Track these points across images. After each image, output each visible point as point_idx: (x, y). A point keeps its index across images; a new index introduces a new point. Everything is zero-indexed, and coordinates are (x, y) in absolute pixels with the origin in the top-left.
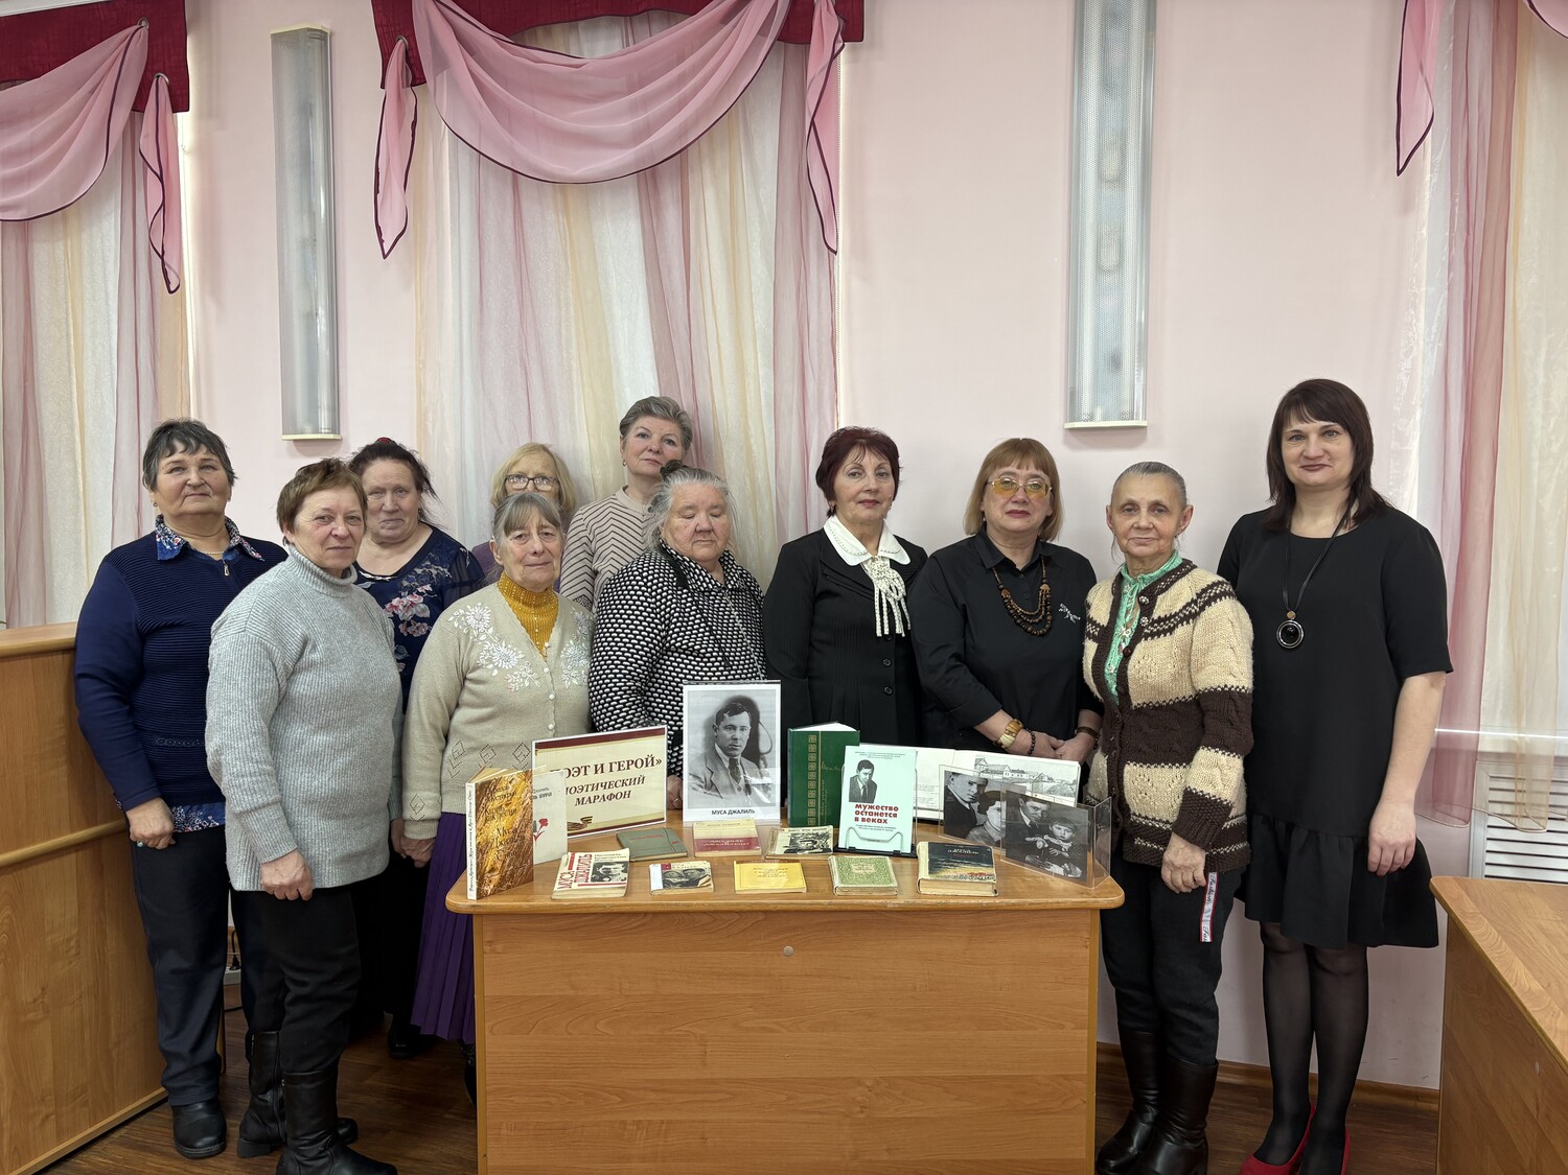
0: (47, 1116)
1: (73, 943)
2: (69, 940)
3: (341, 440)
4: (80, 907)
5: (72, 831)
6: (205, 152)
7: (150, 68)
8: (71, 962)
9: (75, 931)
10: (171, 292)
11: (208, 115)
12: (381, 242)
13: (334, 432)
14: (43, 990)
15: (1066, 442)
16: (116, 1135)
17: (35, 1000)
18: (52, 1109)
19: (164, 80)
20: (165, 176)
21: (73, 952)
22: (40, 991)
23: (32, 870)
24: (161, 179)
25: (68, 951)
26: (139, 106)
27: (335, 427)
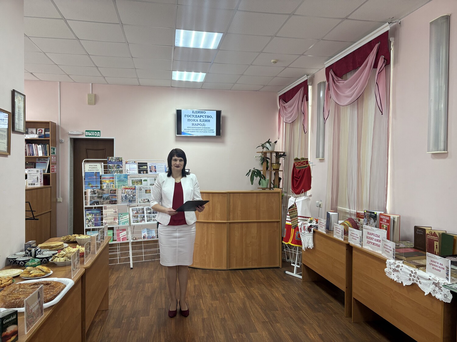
0: (250, 261)
2: (255, 236)
3: (324, 159)
4: (257, 232)
5: (256, 220)
7: (303, 96)
8: (255, 240)
9: (256, 235)
10: (305, 133)
13: (323, 158)
14: (251, 242)
15: (432, 157)
16: (260, 269)
17: (249, 243)
20: (304, 113)
25: (255, 238)
26: (302, 101)
27: (323, 156)
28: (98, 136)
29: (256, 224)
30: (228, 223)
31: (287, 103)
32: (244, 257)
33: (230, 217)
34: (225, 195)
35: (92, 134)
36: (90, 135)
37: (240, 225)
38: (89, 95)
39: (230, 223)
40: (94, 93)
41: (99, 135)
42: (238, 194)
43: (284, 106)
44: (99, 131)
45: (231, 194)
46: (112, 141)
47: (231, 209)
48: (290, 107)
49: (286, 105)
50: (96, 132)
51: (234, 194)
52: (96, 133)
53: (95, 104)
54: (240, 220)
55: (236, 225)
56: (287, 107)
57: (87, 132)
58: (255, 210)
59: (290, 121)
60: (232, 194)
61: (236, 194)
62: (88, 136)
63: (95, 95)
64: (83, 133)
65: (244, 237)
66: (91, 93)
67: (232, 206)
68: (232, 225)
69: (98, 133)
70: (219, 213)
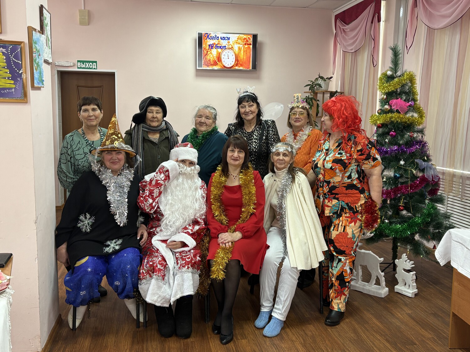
7: (375, 12)
10: (374, 67)
11: (386, 21)
12: (407, 50)
19: (376, 16)
24: (374, 40)
26: (372, 22)
28: (94, 69)
31: (348, 24)
35: (86, 65)
36: (83, 67)
38: (80, 11)
40: (87, 8)
41: (95, 67)
43: (343, 29)
44: (96, 62)
46: (112, 75)
48: (352, 30)
49: (347, 27)
50: (91, 63)
52: (91, 65)
53: (89, 25)
56: (349, 30)
57: (80, 63)
59: (352, 50)
62: (81, 68)
63: (89, 11)
64: (74, 64)
66: (83, 9)
69: (94, 64)
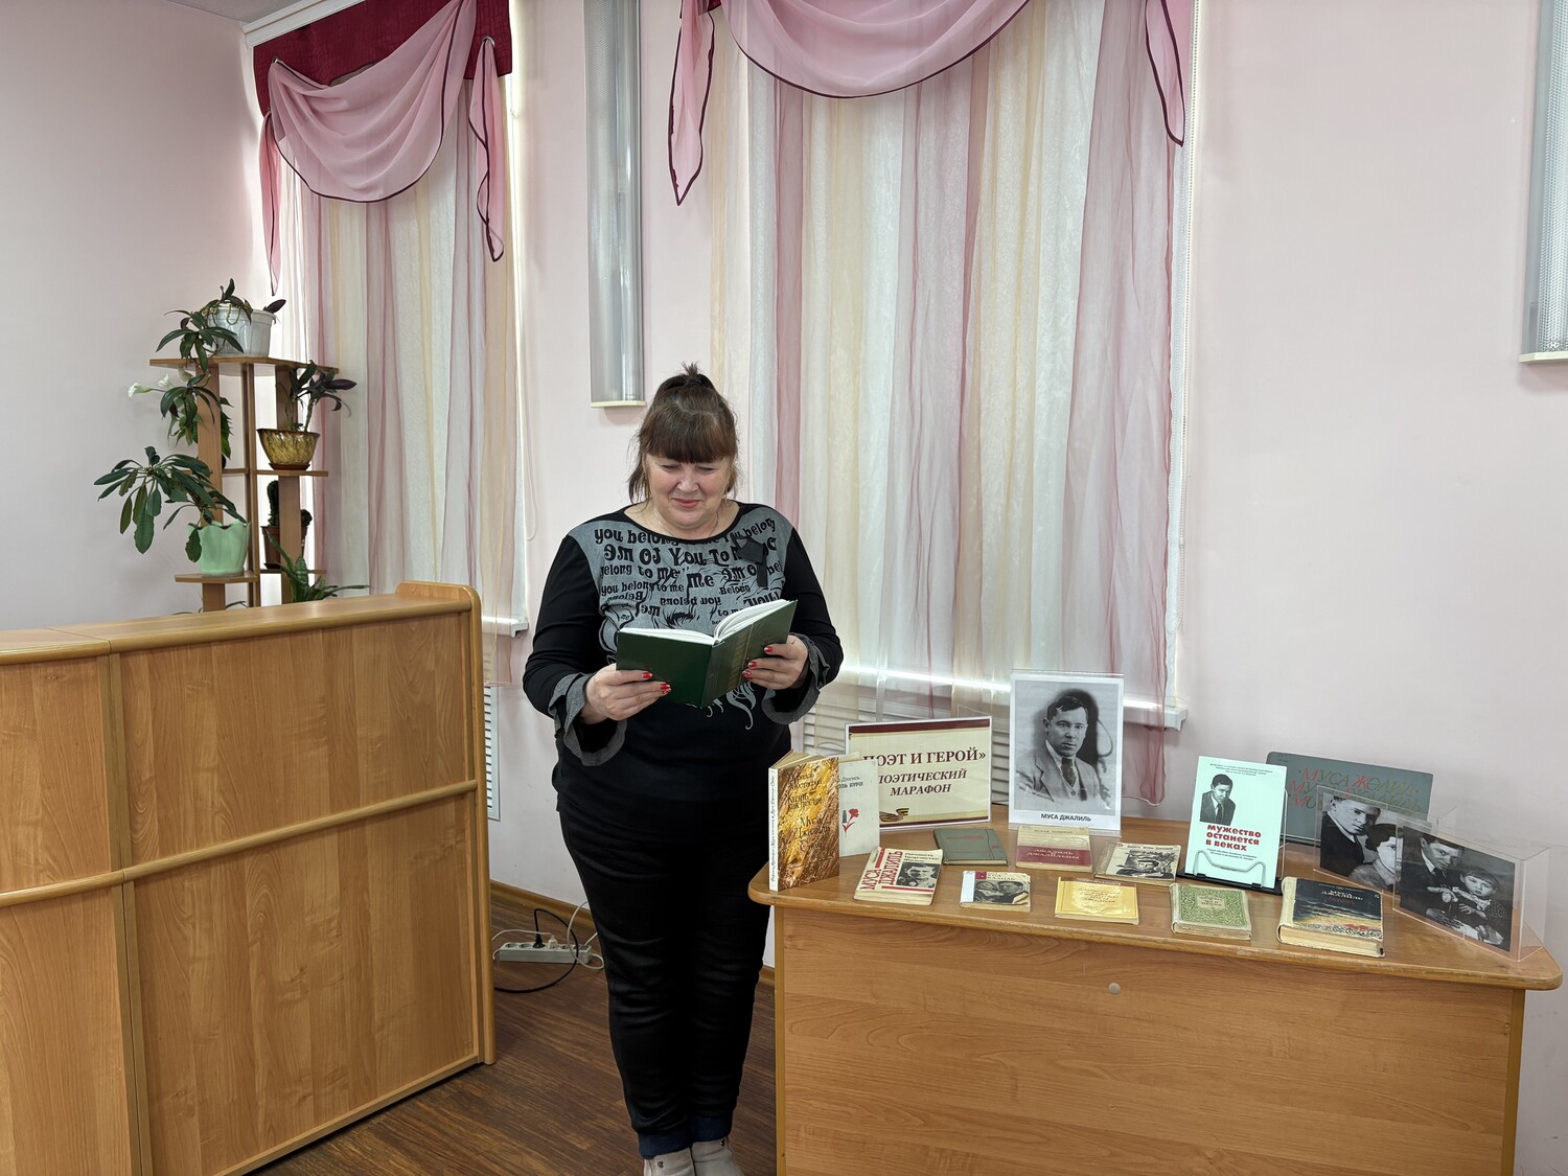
0: (305, 1097)
1: (333, 924)
2: (330, 921)
4: (343, 888)
5: (333, 812)
6: (531, 114)
7: (478, 32)
8: (332, 943)
9: (336, 912)
10: (495, 260)
11: (533, 73)
12: (676, 189)
13: (638, 398)
14: (302, 970)
16: (374, 1121)
17: (293, 980)
18: (310, 1090)
19: (491, 43)
20: (491, 142)
21: (334, 933)
22: (298, 972)
23: (292, 849)
24: (486, 146)
25: (329, 932)
26: (469, 75)
29: (331, 842)
30: (122, 883)
31: (331, 81)
32: (260, 1081)
33: (139, 836)
34: (88, 669)
37: (216, 872)
39: (140, 881)
42: (188, 653)
45: (131, 660)
47: (147, 775)
51: (158, 655)
54: (216, 840)
55: (193, 884)
58: (324, 749)
59: (368, 189)
60: (143, 660)
61: (173, 655)
65: (255, 948)
67: (150, 748)
68: (153, 888)
70: (35, 824)
